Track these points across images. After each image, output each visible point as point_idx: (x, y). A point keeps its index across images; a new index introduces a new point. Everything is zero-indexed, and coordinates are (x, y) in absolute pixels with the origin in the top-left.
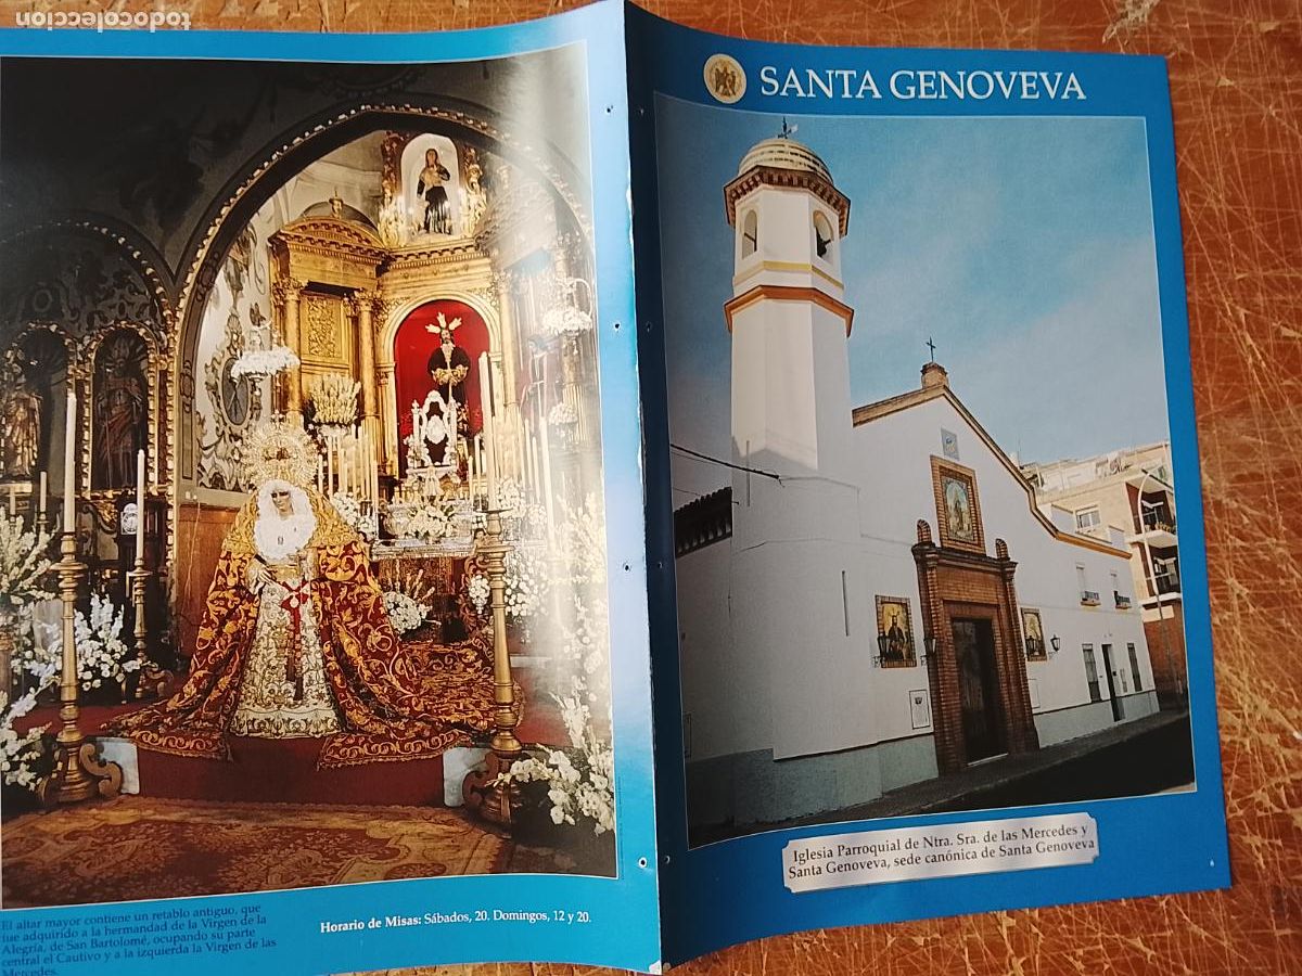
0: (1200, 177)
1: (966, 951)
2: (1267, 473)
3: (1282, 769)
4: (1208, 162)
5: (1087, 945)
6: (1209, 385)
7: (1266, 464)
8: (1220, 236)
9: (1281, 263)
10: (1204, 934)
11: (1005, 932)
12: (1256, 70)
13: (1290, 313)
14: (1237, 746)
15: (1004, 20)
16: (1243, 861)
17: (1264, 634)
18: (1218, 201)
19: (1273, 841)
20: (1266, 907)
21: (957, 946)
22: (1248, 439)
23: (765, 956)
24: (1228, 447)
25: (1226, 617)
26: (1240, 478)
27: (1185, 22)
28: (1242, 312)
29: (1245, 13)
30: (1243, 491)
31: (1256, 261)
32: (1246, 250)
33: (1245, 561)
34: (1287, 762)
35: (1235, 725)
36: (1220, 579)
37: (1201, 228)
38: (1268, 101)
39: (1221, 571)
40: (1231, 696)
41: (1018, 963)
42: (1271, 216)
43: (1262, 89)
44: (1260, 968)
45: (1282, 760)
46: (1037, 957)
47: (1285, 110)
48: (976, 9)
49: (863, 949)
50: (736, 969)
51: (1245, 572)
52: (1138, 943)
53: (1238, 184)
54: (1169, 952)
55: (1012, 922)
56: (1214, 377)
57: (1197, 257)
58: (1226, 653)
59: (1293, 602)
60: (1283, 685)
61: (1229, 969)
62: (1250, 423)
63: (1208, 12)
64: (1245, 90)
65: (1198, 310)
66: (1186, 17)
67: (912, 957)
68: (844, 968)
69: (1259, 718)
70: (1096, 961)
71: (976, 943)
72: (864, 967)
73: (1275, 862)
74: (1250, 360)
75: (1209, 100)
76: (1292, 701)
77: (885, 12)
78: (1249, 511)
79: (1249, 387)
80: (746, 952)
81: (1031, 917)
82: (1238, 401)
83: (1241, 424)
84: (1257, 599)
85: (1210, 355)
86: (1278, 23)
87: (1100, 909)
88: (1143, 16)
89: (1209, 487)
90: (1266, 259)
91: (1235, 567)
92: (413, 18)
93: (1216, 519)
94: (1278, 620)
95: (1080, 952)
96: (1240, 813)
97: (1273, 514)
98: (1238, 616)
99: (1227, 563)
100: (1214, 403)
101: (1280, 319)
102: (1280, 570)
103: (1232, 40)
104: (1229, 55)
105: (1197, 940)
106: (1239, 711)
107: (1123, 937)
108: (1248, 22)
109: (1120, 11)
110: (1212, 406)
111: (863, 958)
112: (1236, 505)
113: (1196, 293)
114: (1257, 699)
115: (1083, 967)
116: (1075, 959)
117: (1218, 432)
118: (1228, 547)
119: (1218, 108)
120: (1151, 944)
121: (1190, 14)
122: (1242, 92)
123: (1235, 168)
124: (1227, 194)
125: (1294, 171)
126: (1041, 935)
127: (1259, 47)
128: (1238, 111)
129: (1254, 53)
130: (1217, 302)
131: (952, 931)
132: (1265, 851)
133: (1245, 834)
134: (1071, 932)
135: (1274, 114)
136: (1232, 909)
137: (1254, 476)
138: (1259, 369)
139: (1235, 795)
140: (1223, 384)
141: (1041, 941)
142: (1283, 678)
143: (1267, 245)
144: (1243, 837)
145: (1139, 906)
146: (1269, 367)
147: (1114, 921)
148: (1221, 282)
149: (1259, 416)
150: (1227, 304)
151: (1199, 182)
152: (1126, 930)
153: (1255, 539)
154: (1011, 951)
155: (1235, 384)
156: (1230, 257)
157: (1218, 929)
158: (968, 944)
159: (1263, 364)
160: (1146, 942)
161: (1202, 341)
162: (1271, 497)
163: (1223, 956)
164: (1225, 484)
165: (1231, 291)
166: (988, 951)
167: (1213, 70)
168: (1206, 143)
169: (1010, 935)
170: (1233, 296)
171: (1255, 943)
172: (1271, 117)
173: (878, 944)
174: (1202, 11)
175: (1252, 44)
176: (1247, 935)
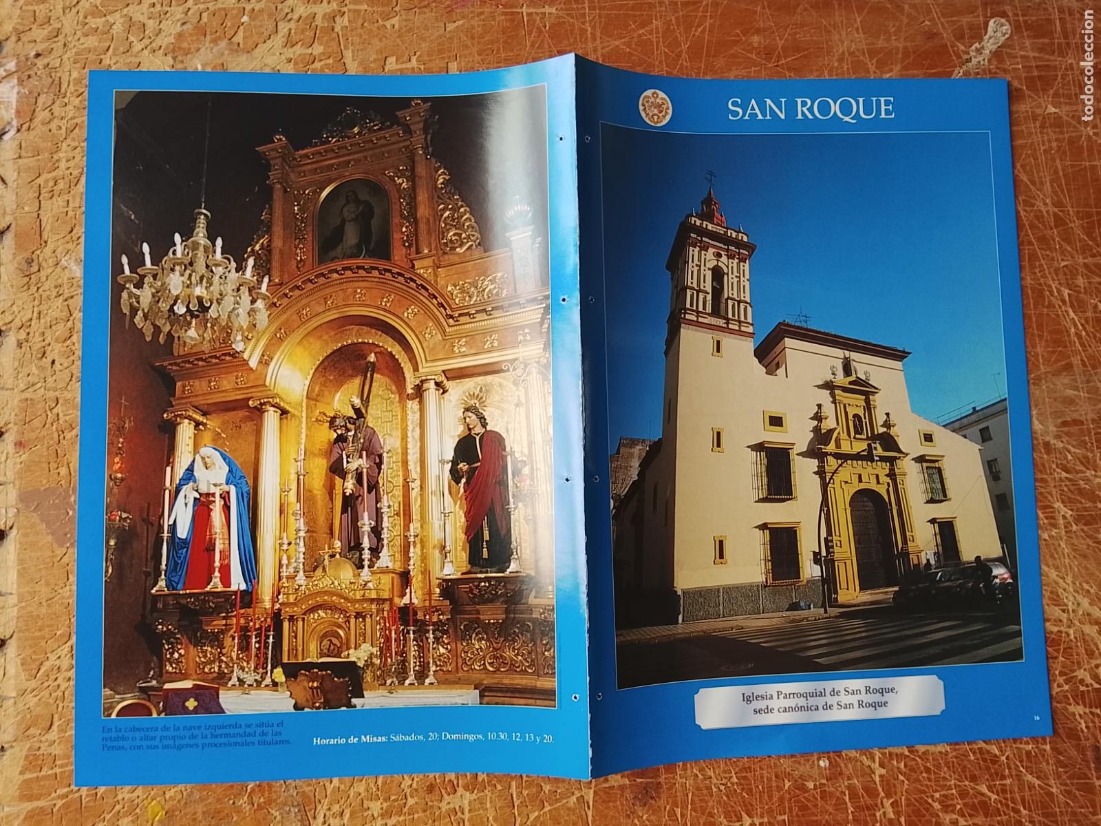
0: (1031, 186)
1: (847, 793)
2: (1087, 420)
4: (1038, 173)
5: (943, 789)
6: (1039, 350)
7: (1086, 412)
8: (1048, 232)
10: (1037, 782)
11: (877, 779)
12: (1077, 99)
14: (1063, 635)
15: (872, 68)
16: (1069, 726)
17: (1085, 547)
18: (1046, 204)
19: (1094, 710)
20: (1088, 762)
21: (840, 789)
22: (1070, 392)
23: (690, 795)
24: (1055, 400)
25: (1053, 533)
26: (1065, 424)
27: (1018, 64)
28: (1066, 292)
29: (1067, 54)
30: (1067, 434)
31: (1077, 251)
32: (1069, 243)
33: (1069, 489)
35: (1061, 618)
36: (1049, 504)
37: (1032, 226)
39: (1050, 498)
40: (1058, 596)
41: (887, 803)
42: (1089, 215)
44: (1083, 810)
46: (903, 798)
48: (849, 61)
49: (766, 790)
50: (668, 804)
51: (1070, 498)
53: (1062, 191)
54: (1009, 796)
55: (883, 771)
56: (1043, 344)
57: (1029, 249)
58: (1054, 562)
61: (1058, 810)
62: (1073, 380)
63: (1037, 55)
64: (1068, 116)
65: (1030, 292)
66: (1019, 60)
67: (804, 797)
68: (751, 805)
69: (1081, 613)
70: (950, 802)
71: (855, 787)
72: (767, 804)
73: (1095, 726)
74: (1073, 330)
75: (1038, 125)
77: (777, 66)
78: (1073, 450)
79: (1072, 351)
80: (676, 792)
81: (898, 768)
82: (1063, 363)
83: (1066, 381)
84: (1078, 520)
85: (1040, 327)
86: (1094, 61)
87: (953, 762)
88: (984, 60)
89: (1039, 431)
90: (1085, 249)
91: (1061, 495)
93: (1045, 456)
94: (1096, 535)
95: (937, 795)
96: (1066, 687)
97: (1092, 451)
98: (1063, 533)
99: (1054, 491)
100: (1043, 365)
101: (1097, 297)
103: (1057, 76)
104: (1055, 88)
105: (1031, 787)
106: (1065, 607)
107: (971, 784)
108: (1070, 61)
109: (965, 57)
110: (1041, 366)
111: (766, 797)
112: (1061, 445)
113: (1028, 278)
114: (1079, 598)
115: (939, 807)
116: (933, 800)
117: (1047, 387)
118: (1055, 479)
119: (1045, 130)
120: (994, 790)
121: (1022, 57)
122: (1065, 118)
123: (1059, 178)
124: (1052, 199)
126: (906, 782)
127: (1079, 81)
128: (1062, 133)
129: (1075, 86)
130: (1045, 284)
131: (836, 778)
132: (1086, 719)
133: (1070, 704)
134: (929, 779)
135: (1091, 134)
136: (1059, 763)
137: (1076, 422)
138: (1079, 337)
139: (1061, 674)
140: (1050, 349)
141: (906, 786)
143: (1086, 239)
144: (1068, 707)
145: (984, 760)
146: (1087, 334)
147: (964, 771)
148: (1048, 268)
149: (1080, 375)
150: (1053, 286)
151: (1031, 191)
152: (974, 779)
153: (1077, 472)
154: (882, 794)
155: (1060, 349)
156: (1055, 248)
157: (1048, 779)
158: (848, 787)
159: (1084, 333)
160: (990, 788)
161: (1033, 315)
162: (1091, 439)
163: (1053, 801)
164: (1052, 428)
165: (1057, 275)
166: (865, 795)
167: (1041, 100)
168: (1036, 159)
169: (881, 781)
170: (1058, 280)
171: (1079, 790)
172: (1089, 136)
173: (778, 787)
174: (1032, 54)
175: (1073, 78)
176: (1073, 784)
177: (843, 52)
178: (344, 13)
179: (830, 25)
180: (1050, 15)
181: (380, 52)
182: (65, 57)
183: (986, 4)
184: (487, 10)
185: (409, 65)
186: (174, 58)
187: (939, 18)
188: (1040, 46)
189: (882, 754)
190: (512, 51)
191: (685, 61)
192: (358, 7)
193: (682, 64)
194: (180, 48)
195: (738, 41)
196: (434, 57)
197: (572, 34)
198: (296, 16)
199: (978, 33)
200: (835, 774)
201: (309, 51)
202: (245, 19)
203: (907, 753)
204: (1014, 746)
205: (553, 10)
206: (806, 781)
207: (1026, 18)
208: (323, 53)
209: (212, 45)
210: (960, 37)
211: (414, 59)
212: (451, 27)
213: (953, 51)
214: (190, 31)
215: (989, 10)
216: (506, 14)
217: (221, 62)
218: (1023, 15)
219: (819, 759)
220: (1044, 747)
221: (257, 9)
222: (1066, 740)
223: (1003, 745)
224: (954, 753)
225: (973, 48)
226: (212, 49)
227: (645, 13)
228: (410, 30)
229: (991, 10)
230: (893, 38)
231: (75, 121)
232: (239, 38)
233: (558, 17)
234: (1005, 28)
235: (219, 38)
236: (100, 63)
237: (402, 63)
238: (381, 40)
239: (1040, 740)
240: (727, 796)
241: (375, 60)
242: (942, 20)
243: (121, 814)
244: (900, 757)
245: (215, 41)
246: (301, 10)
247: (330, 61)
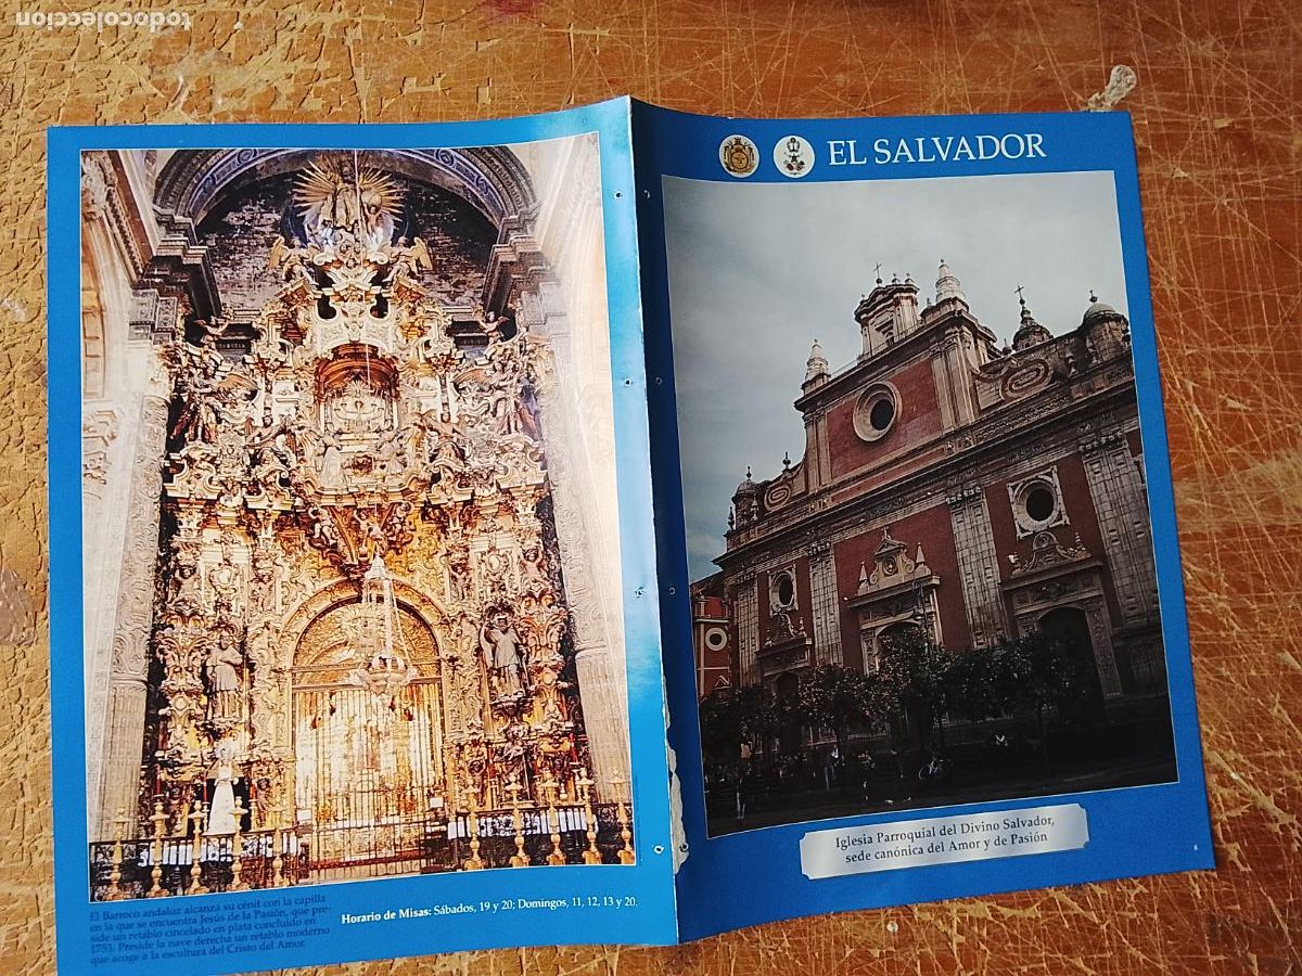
1: (919, 964)
2: (1210, 533)
3: (1219, 807)
4: (1162, 246)
5: (1032, 962)
7: (1210, 525)
8: (1172, 315)
9: (1229, 339)
10: (1142, 957)
11: (955, 948)
12: (1210, 162)
13: (1237, 387)
17: (1205, 682)
18: (1170, 283)
19: (1209, 873)
20: (1201, 934)
21: (910, 959)
22: (1192, 501)
23: (733, 961)
27: (1144, 119)
28: (1190, 385)
29: (1200, 111)
31: (1205, 338)
32: (1196, 329)
34: (1224, 801)
38: (1220, 191)
42: (1220, 297)
43: (1215, 180)
45: (1220, 799)
46: (984, 972)
47: (1236, 200)
48: (948, 109)
49: (823, 958)
50: (706, 972)
52: (1080, 963)
53: (1190, 269)
55: (962, 939)
59: (1233, 652)
60: (1221, 728)
62: (1195, 487)
63: (1166, 110)
64: (1199, 181)
66: (1145, 115)
67: (868, 967)
71: (928, 957)
73: (1211, 893)
74: (1197, 429)
75: (1164, 190)
76: (1230, 744)
78: (1193, 568)
79: (1195, 453)
80: (716, 957)
81: (980, 935)
82: (1185, 467)
83: (1187, 487)
86: (1231, 121)
87: (1044, 930)
90: (1214, 337)
92: (441, 113)
94: (1217, 668)
101: (1226, 391)
102: (1221, 622)
103: (1188, 135)
104: (1186, 148)
105: (1135, 962)
107: (1065, 957)
108: (1203, 119)
111: (823, 967)
119: (1173, 197)
120: (1092, 964)
121: (1149, 111)
122: (1196, 184)
123: (1187, 252)
124: (1178, 277)
125: (1243, 255)
126: (988, 952)
127: (1213, 141)
128: (1192, 201)
129: (1208, 147)
130: (1166, 374)
131: (906, 945)
132: (1201, 883)
134: (1016, 950)
135: (1225, 204)
136: (1168, 935)
138: (1205, 438)
141: (988, 957)
142: (1222, 723)
143: (1215, 323)
145: (1081, 929)
146: (1214, 434)
147: (1056, 941)
148: (1171, 357)
149: (1204, 481)
150: (1176, 377)
152: (1068, 950)
153: (1198, 594)
154: (960, 966)
155: (1182, 450)
156: (1179, 333)
157: (1154, 953)
158: (920, 957)
159: (1210, 433)
160: (1087, 964)
162: (1214, 556)
165: (1181, 365)
166: (940, 966)
167: (1169, 162)
168: (1161, 230)
169: (960, 951)
170: (1182, 370)
171: (1191, 967)
172: (1223, 206)
173: (837, 954)
174: (1159, 109)
175: (1207, 139)
176: (1183, 959)
177: (941, 98)
178: (358, 24)
179: (927, 65)
180: (1182, 65)
181: (398, 71)
182: (20, 61)
183: (1109, 49)
184: (527, 28)
185: (431, 89)
186: (152, 68)
187: (1054, 62)
188: (1170, 100)
189: (961, 918)
190: (556, 78)
191: (757, 100)
192: (374, 18)
193: (753, 103)
194: (159, 57)
195: (821, 79)
196: (462, 80)
197: (627, 61)
198: (300, 25)
199: (1099, 82)
200: (905, 940)
201: (314, 66)
202: (239, 25)
203: (991, 919)
204: (1116, 913)
205: (606, 33)
206: (871, 948)
207: (1154, 67)
208: (330, 70)
209: (197, 55)
210: (1079, 86)
211: (438, 81)
212: (483, 46)
213: (1070, 101)
214: (173, 37)
215: (1112, 55)
216: (550, 34)
217: (207, 74)
218: (1150, 64)
219: (886, 923)
220: (1151, 915)
221: (253, 15)
222: (1177, 907)
223: (1103, 911)
224: (1046, 920)
225: (1093, 98)
226: (197, 59)
227: (713, 42)
228: (436, 47)
229: (1115, 55)
230: (1001, 83)
231: (29, 136)
232: (231, 47)
233: (612, 41)
234: (1130, 77)
235: (207, 47)
236: (62, 69)
237: (425, 85)
238: (399, 58)
239: (1147, 907)
240: (778, 964)
241: (392, 81)
242: (1058, 64)
243: (46, 968)
244: (982, 922)
245: (201, 50)
246: (307, 18)
247: (339, 79)
